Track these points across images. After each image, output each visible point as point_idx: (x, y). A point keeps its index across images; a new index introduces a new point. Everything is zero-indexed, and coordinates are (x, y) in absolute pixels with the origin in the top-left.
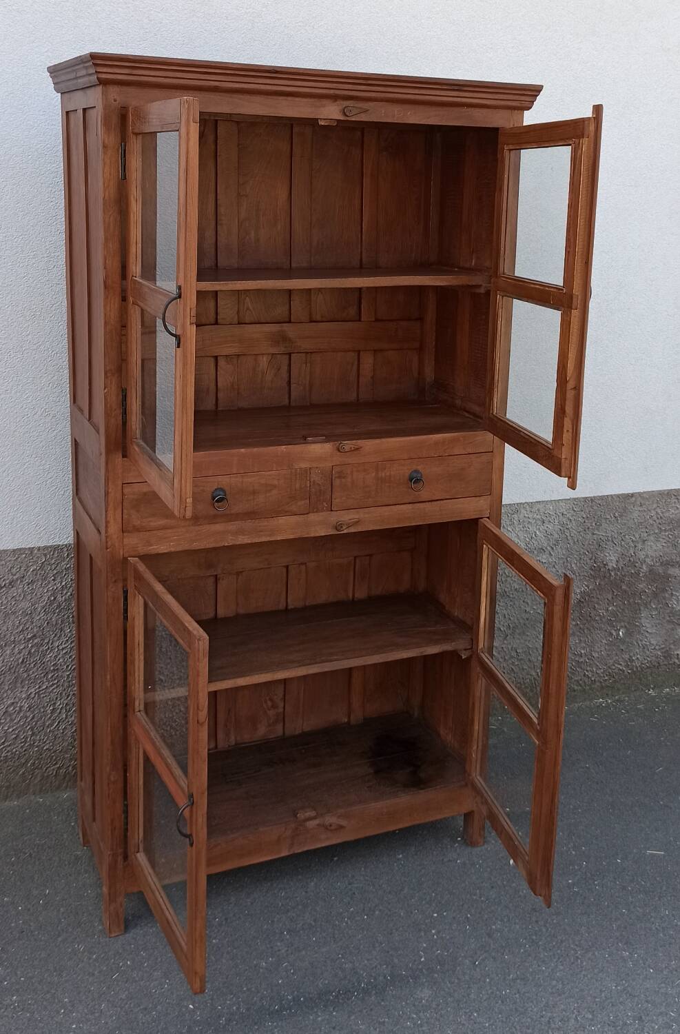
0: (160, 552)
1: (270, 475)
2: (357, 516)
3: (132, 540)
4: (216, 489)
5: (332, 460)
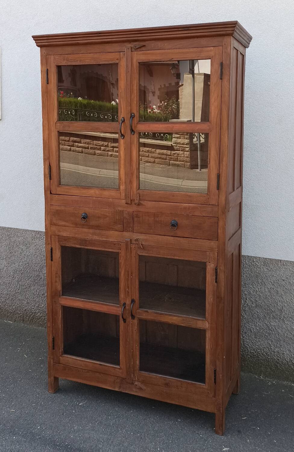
1: (106, 211)
2: (146, 238)
3: (54, 228)
4: (83, 213)
5: (133, 209)
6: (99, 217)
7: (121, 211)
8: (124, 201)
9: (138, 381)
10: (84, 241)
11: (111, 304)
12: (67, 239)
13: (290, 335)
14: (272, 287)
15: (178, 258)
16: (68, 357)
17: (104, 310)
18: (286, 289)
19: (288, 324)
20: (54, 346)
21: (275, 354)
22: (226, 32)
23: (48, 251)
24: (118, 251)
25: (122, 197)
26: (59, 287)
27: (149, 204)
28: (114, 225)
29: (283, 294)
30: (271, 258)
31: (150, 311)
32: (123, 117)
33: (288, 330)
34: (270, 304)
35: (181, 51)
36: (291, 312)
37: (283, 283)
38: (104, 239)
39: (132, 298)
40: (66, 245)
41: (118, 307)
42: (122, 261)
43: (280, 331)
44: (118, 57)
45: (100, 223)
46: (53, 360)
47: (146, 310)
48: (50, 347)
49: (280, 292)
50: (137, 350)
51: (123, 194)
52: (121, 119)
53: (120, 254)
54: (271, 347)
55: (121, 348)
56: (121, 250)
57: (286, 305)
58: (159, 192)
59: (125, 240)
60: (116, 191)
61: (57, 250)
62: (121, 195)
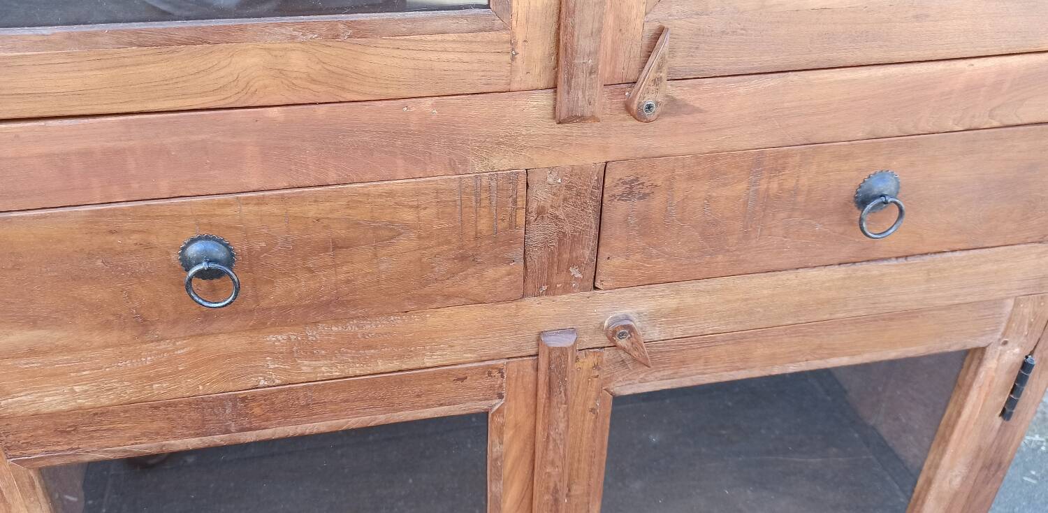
0: (45, 410)
1: (391, 194)
2: (671, 303)
4: (196, 239)
5: (606, 145)
6: (337, 246)
7: (512, 178)
8: (538, 105)
10: (230, 408)
12: (76, 423)
24: (480, 406)
25: (528, 73)
28: (454, 274)
38: (381, 366)
45: (348, 282)
51: (532, 55)
53: (495, 422)
56: (501, 396)
59: (539, 340)
60: (470, 36)
61: (18, 495)
62: (513, 58)
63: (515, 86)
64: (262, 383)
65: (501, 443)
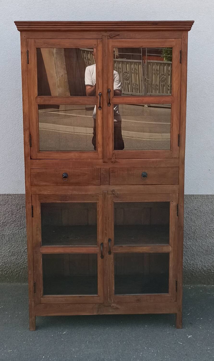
0: (44, 194)
1: (85, 170)
2: (120, 188)
3: (34, 189)
4: (64, 173)
5: (109, 166)
6: (79, 175)
7: (98, 169)
8: (101, 161)
9: (114, 303)
10: (65, 197)
11: (89, 246)
12: (46, 197)
13: (201, 250)
14: (187, 216)
15: (147, 201)
16: (49, 297)
17: (84, 251)
18: (198, 216)
19: (200, 242)
20: (35, 290)
21: (191, 265)
22: (185, 28)
23: (28, 209)
24: (96, 201)
25: (100, 157)
26: (40, 239)
27: (124, 161)
28: (92, 181)
29: (195, 220)
30: (186, 194)
31: (124, 246)
32: (100, 92)
33: (200, 246)
34: (186, 229)
35: (149, 40)
36: (202, 233)
37: (196, 212)
38: (83, 193)
39: (109, 238)
40: (47, 202)
41: (96, 247)
42: (99, 209)
43: (194, 248)
44: (96, 43)
45: (80, 180)
46: (34, 302)
47: (120, 245)
48: (31, 291)
49: (193, 219)
50: (113, 279)
51: (100, 155)
52: (99, 93)
53: (98, 204)
54: (188, 261)
55: (98, 279)
56: (98, 200)
57: (198, 228)
58: (131, 151)
59: (103, 192)
60: (94, 153)
61: (38, 207)
62: (98, 155)
63: (99, 158)
64: (69, 194)
65: (98, 208)
